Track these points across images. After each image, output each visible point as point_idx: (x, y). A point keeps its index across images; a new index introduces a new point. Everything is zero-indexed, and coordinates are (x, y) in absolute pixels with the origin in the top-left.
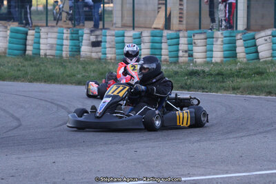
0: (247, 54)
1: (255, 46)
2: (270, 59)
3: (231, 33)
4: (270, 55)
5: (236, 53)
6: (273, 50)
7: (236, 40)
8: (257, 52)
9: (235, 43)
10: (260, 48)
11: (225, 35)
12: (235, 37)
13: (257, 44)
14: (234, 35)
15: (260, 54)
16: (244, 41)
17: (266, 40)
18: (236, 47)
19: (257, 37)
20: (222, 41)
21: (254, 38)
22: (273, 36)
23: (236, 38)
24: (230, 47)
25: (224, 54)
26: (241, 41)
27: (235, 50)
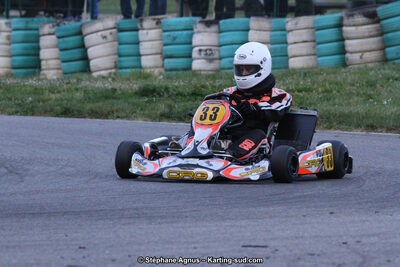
0: (64, 62)
1: (83, 47)
2: (113, 71)
3: (27, 22)
4: (113, 65)
5: (40, 61)
6: (120, 56)
7: (39, 36)
8: (85, 59)
9: (38, 42)
10: (91, 52)
11: (14, 26)
12: (37, 29)
13: (87, 44)
14: (34, 26)
15: (92, 63)
16: (59, 37)
17: (105, 37)
18: (39, 48)
19: (85, 31)
20: (8, 38)
21: (80, 33)
22: (120, 30)
23: (41, 33)
24: (26, 49)
25: (13, 61)
26: (54, 37)
27: (38, 55)
